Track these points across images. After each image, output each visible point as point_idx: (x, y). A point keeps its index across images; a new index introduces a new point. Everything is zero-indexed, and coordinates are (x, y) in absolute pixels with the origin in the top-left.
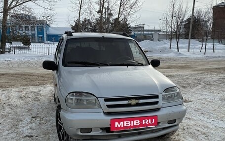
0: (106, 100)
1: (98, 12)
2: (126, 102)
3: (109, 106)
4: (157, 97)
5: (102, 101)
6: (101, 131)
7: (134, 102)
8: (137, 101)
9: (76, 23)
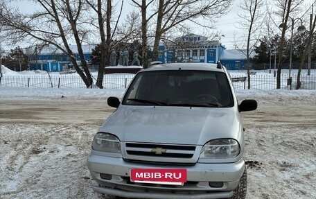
0: (128, 145)
1: (281, 26)
2: (149, 150)
3: (129, 152)
4: (193, 148)
5: (123, 145)
6: (122, 180)
7: (159, 151)
8: (163, 150)
9: (262, 42)
